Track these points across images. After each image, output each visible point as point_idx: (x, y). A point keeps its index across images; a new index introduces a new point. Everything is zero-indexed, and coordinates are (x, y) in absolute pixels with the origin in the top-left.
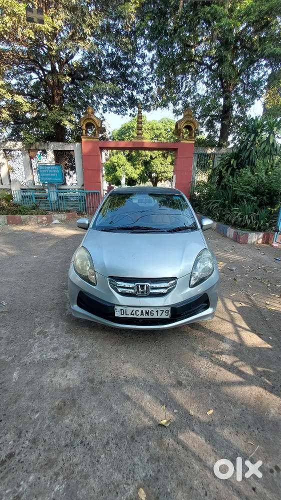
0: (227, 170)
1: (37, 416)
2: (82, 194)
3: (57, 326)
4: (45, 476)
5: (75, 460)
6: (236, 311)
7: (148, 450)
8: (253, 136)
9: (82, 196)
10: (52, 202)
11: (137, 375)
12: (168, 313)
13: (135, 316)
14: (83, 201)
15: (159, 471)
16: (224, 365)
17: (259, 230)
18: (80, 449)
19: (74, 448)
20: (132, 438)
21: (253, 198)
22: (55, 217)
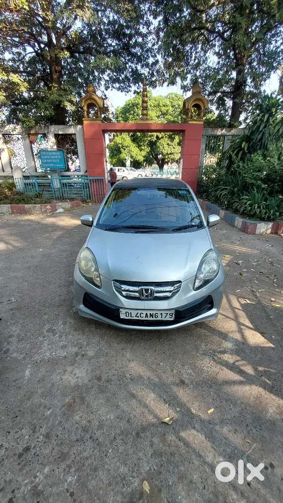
0: (237, 155)
1: (49, 412)
2: (86, 181)
3: (65, 324)
4: (58, 468)
5: (85, 454)
6: (240, 308)
7: (151, 446)
8: (266, 116)
9: (86, 183)
10: (56, 190)
11: (142, 374)
12: (172, 315)
13: (140, 318)
14: (86, 188)
15: (162, 465)
16: (226, 365)
17: (269, 219)
18: (89, 444)
19: (85, 443)
20: (138, 434)
21: (263, 186)
22: (59, 206)
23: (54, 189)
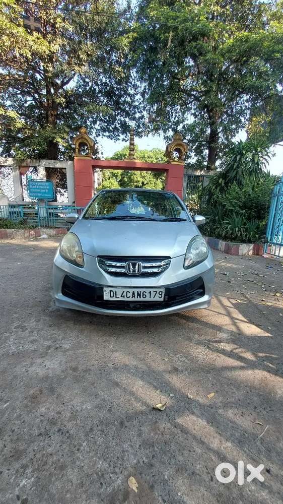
0: (216, 188)
1: (6, 405)
2: (73, 210)
3: (38, 321)
4: (9, 470)
5: (50, 450)
6: (232, 306)
7: (140, 435)
8: (238, 157)
10: (42, 218)
11: (127, 363)
12: (162, 294)
13: (126, 299)
15: (153, 457)
17: (249, 241)
18: (56, 438)
19: (50, 437)
20: (122, 424)
21: (241, 211)
22: (43, 232)
23: (40, 218)
